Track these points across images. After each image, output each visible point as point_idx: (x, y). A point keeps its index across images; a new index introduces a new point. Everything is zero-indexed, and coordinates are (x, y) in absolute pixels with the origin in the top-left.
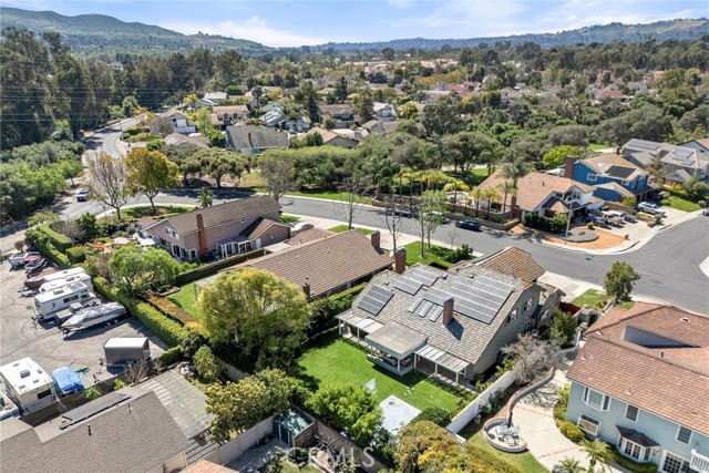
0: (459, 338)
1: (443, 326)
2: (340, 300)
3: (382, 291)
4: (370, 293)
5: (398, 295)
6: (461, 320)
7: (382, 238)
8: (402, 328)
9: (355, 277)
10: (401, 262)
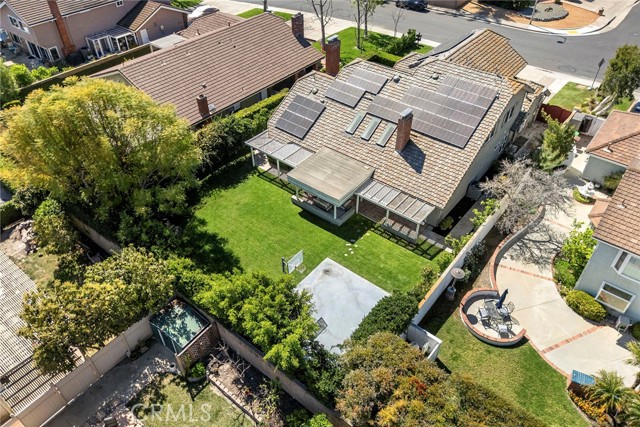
0: (419, 169)
1: (396, 153)
2: (251, 117)
3: (309, 102)
4: (291, 106)
5: (331, 108)
6: (422, 143)
7: (306, 25)
8: (339, 157)
9: (271, 81)
10: (333, 57)
